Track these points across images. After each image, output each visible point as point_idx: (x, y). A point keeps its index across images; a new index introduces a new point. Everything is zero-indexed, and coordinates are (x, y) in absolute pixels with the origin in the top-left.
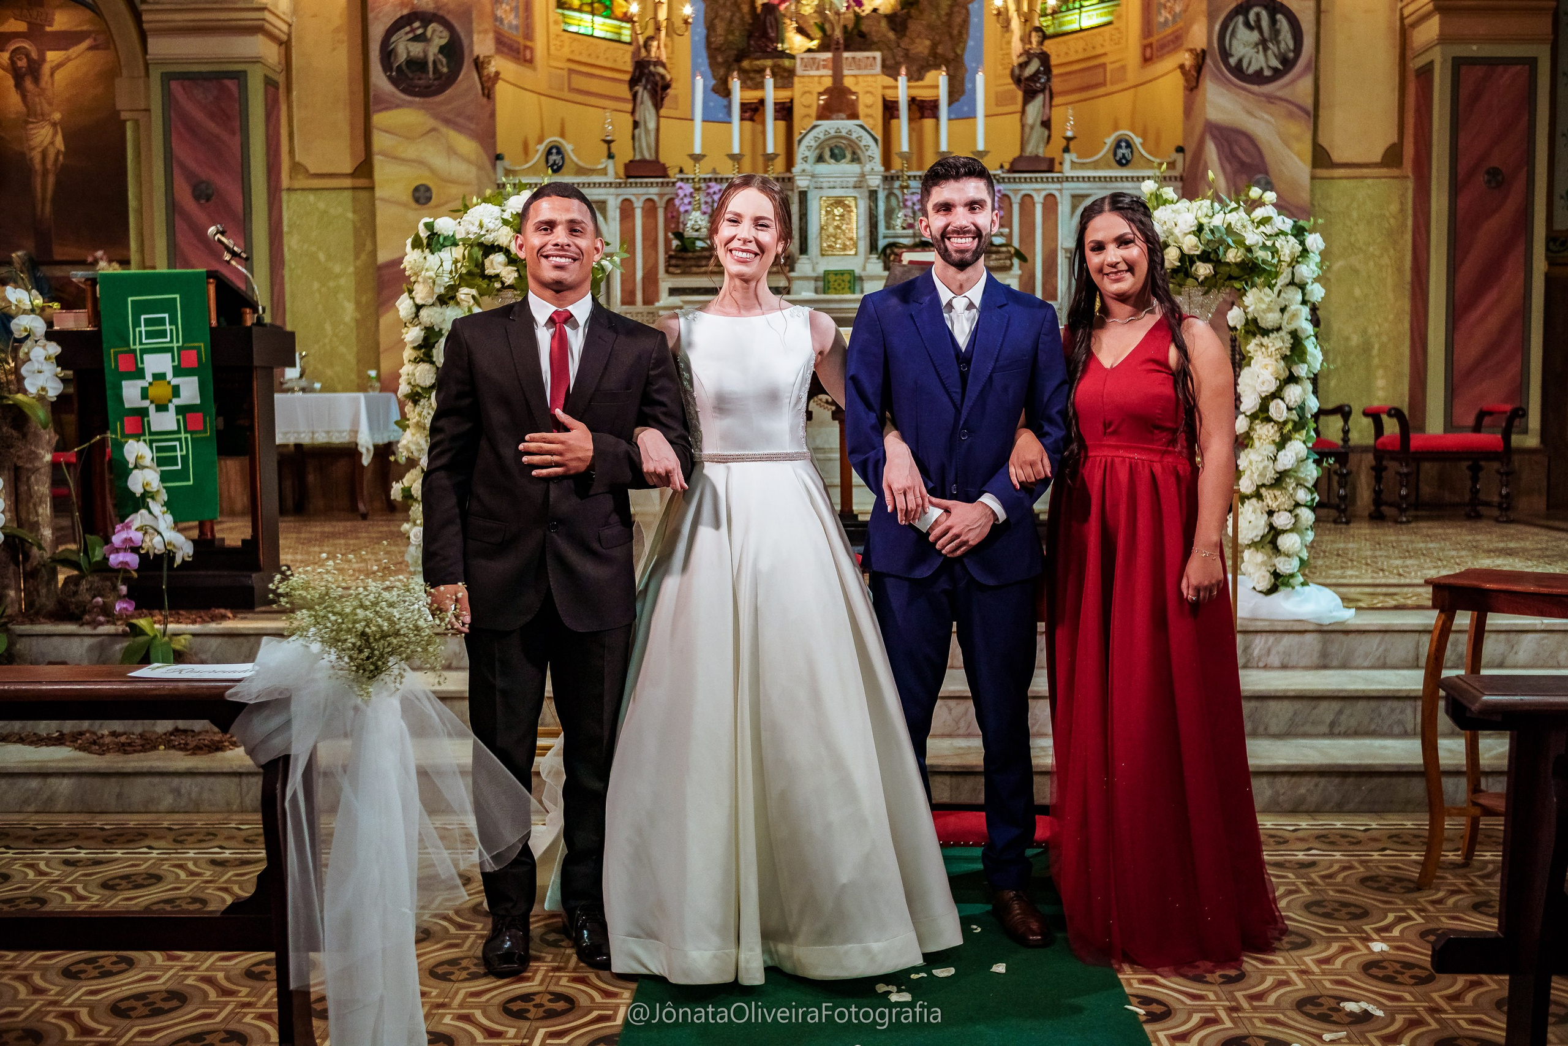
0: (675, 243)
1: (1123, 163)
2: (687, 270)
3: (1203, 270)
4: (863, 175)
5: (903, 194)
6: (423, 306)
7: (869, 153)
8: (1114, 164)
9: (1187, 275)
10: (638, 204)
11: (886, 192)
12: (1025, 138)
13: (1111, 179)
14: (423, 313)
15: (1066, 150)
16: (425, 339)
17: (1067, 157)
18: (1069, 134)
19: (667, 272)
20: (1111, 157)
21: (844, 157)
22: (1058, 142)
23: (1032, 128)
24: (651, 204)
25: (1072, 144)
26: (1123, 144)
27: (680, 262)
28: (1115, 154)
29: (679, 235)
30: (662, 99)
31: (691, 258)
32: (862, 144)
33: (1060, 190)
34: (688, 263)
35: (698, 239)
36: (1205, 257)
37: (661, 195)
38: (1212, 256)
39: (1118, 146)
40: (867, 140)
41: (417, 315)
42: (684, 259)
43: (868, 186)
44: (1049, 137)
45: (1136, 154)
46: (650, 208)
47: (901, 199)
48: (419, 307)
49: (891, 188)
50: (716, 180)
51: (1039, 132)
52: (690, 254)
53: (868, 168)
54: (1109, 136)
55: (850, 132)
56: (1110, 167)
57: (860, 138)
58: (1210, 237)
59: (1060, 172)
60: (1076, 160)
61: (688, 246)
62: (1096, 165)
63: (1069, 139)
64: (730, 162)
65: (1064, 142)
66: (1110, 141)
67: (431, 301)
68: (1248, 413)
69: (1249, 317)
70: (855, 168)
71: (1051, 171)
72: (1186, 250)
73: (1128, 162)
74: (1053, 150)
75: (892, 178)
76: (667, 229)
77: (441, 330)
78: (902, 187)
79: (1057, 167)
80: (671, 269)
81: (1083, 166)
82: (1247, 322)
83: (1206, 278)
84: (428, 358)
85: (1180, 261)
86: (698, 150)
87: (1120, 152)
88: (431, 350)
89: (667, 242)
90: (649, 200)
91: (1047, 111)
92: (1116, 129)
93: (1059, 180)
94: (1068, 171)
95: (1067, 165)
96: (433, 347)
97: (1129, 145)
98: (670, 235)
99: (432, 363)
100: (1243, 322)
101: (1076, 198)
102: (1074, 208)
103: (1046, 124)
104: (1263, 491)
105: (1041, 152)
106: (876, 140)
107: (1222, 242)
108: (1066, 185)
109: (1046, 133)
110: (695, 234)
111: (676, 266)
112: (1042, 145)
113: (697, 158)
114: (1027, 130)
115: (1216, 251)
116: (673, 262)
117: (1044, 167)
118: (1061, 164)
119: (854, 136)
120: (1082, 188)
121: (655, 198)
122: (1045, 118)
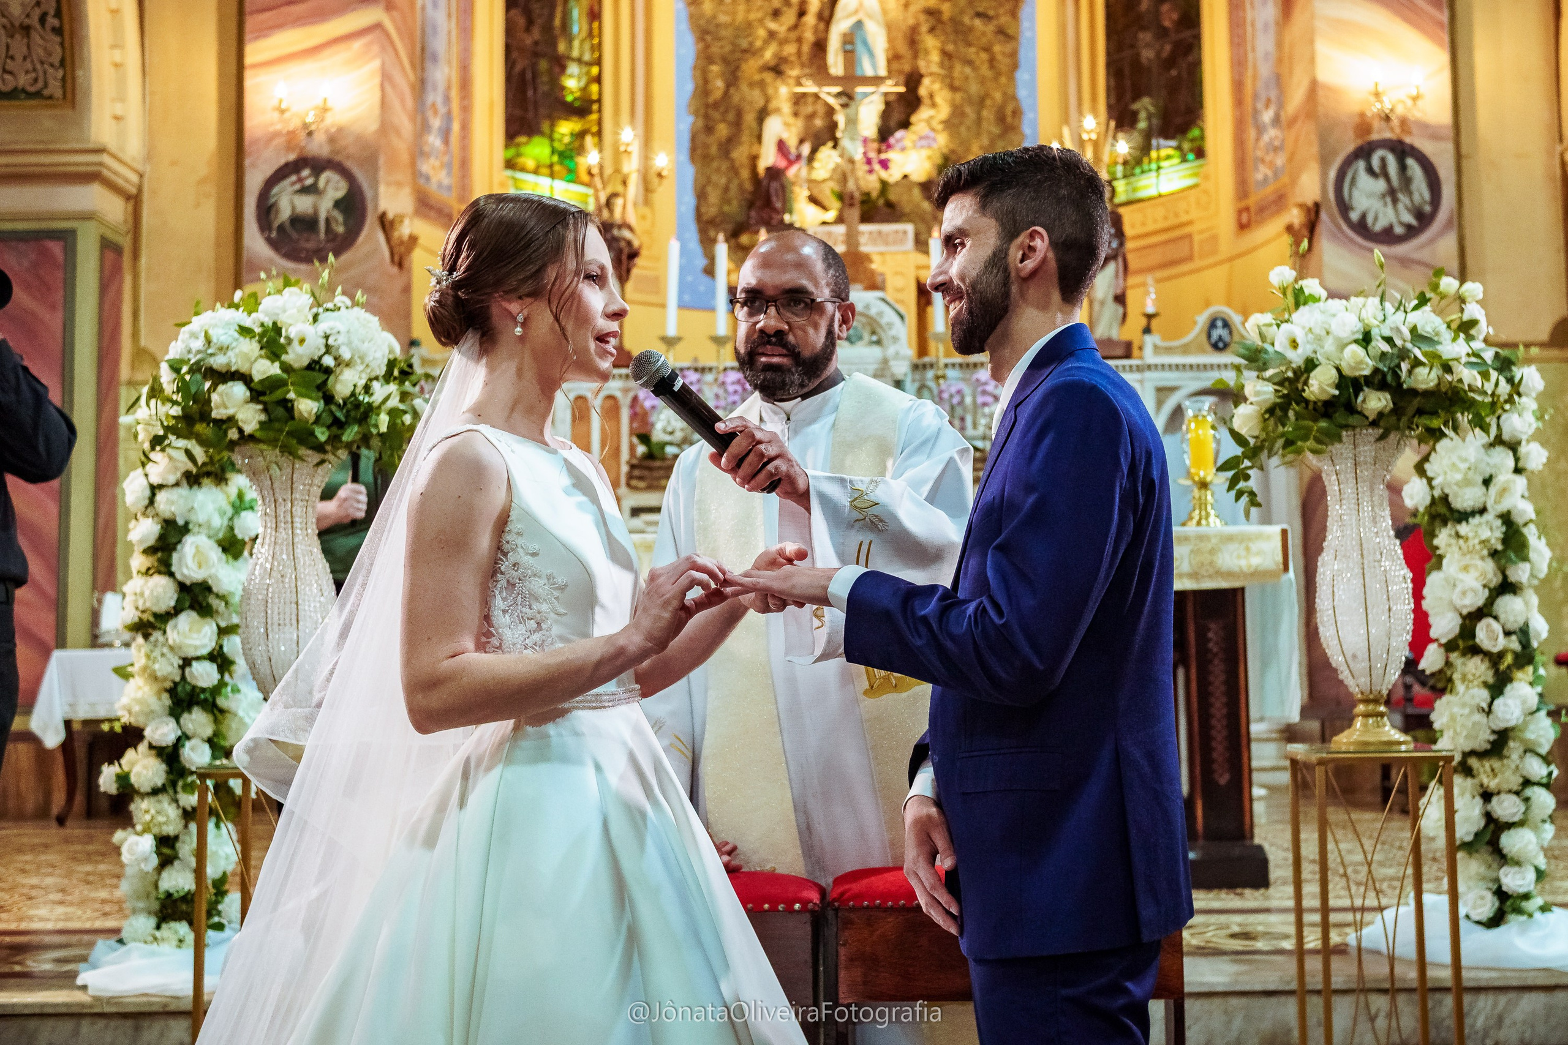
0: (641, 449)
1: (1219, 346)
2: (655, 483)
3: (1375, 402)
4: (885, 361)
5: (939, 385)
6: (161, 487)
7: (893, 332)
8: (1209, 348)
9: (1351, 409)
10: (597, 403)
11: (917, 385)
12: (1095, 315)
13: (1205, 367)
14: (161, 497)
15: (1147, 330)
16: (162, 537)
17: (1149, 340)
18: (1150, 310)
19: (628, 485)
20: (1204, 337)
21: (860, 338)
22: (1136, 322)
23: (1103, 303)
24: (610, 402)
25: (1154, 323)
26: (1219, 323)
27: (646, 473)
28: (1209, 336)
29: (645, 438)
30: (628, 271)
31: (660, 468)
32: (884, 321)
33: (1141, 382)
34: (656, 474)
35: (671, 444)
36: (1378, 381)
37: (626, 391)
38: (1389, 378)
39: (1212, 325)
40: (890, 316)
41: (152, 501)
42: (650, 469)
43: (893, 375)
44: (1125, 316)
45: (1235, 333)
46: (612, 406)
47: (935, 391)
48: (154, 489)
49: (923, 379)
50: (696, 370)
51: (1111, 310)
52: (658, 463)
53: (891, 351)
54: (1200, 312)
55: (867, 307)
56: (1203, 351)
57: (881, 314)
58: (1386, 347)
59: (1141, 358)
60: (1160, 343)
61: (656, 452)
62: (1185, 350)
63: (1150, 317)
64: (713, 347)
65: (1143, 322)
66: (1202, 319)
67: (172, 480)
68: (1443, 641)
69: (1437, 493)
70: (876, 351)
71: (1128, 355)
72: (1347, 372)
73: (1226, 346)
74: (1131, 331)
75: (924, 366)
76: (632, 432)
77: (187, 523)
78: (937, 378)
79: (1135, 352)
80: (634, 483)
81: (1169, 350)
82: (1433, 501)
83: (1381, 414)
84: (165, 568)
85: (1338, 386)
86: (671, 331)
87: (1216, 334)
88: (170, 556)
89: (632, 449)
90: (610, 397)
91: (1121, 281)
92: (1208, 304)
93: (1139, 369)
94: (1149, 357)
95: (1148, 351)
96: (174, 549)
97: (1226, 325)
98: (635, 440)
99: (171, 575)
100: (1428, 501)
101: (1163, 392)
102: (1160, 404)
103: (1120, 299)
104: (1473, 762)
105: (1115, 334)
106: (902, 317)
107: (1403, 354)
108: (1148, 375)
109: (1121, 310)
110: (667, 438)
111: (641, 478)
112: (1116, 326)
113: (670, 342)
114: (1096, 307)
115: (1395, 371)
116: (636, 473)
117: (1119, 352)
118: (1141, 348)
119: (873, 312)
120: (1169, 378)
121: (618, 394)
122: (1119, 292)
